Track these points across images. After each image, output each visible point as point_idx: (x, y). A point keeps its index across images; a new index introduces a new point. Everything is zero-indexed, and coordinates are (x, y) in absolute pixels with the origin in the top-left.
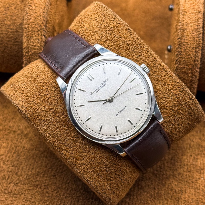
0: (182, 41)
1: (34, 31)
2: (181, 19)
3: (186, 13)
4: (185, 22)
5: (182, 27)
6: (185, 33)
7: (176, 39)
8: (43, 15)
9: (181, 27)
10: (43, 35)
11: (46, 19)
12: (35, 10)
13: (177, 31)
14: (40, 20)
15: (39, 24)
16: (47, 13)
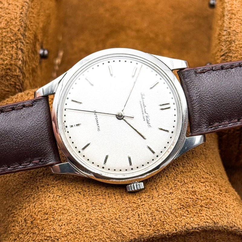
0: (227, 59)
1: (6, 43)
2: (227, 25)
3: (235, 15)
4: (232, 29)
5: (229, 38)
6: (233, 47)
7: (218, 56)
8: (21, 18)
9: (226, 37)
10: (20, 49)
11: (24, 24)
12: (7, 9)
13: (221, 44)
14: (15, 25)
15: (13, 31)
16: (26, 14)
